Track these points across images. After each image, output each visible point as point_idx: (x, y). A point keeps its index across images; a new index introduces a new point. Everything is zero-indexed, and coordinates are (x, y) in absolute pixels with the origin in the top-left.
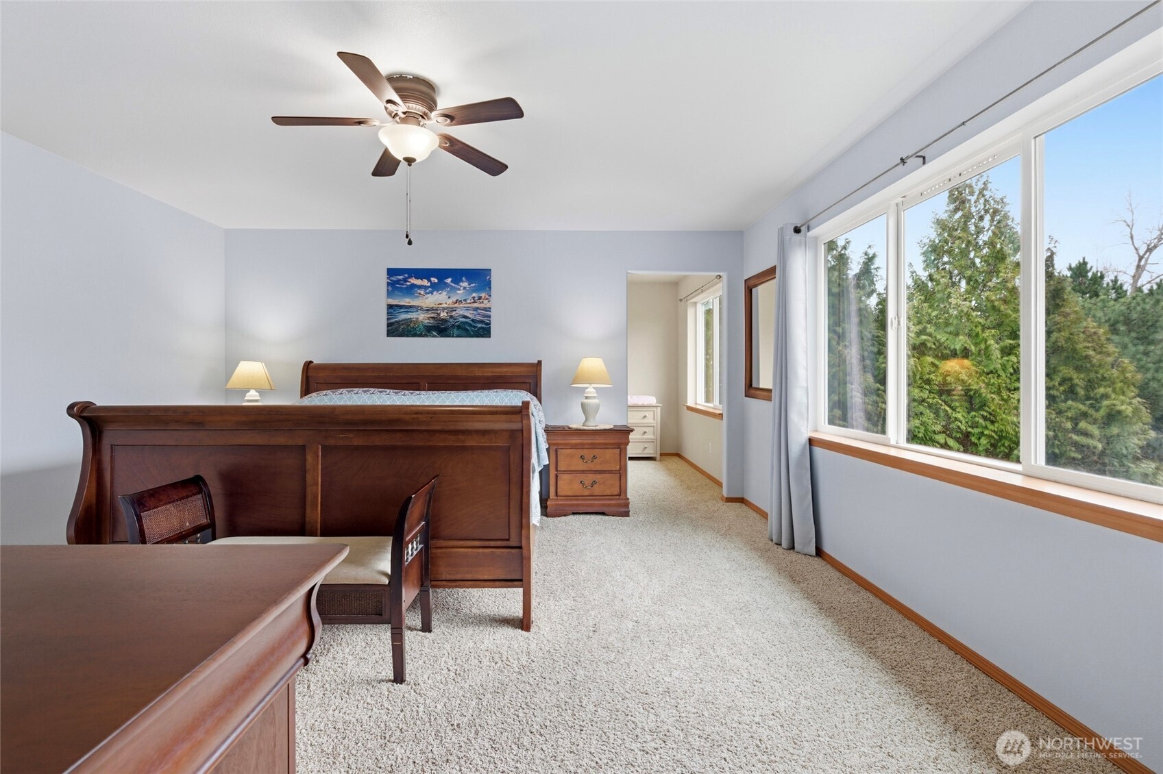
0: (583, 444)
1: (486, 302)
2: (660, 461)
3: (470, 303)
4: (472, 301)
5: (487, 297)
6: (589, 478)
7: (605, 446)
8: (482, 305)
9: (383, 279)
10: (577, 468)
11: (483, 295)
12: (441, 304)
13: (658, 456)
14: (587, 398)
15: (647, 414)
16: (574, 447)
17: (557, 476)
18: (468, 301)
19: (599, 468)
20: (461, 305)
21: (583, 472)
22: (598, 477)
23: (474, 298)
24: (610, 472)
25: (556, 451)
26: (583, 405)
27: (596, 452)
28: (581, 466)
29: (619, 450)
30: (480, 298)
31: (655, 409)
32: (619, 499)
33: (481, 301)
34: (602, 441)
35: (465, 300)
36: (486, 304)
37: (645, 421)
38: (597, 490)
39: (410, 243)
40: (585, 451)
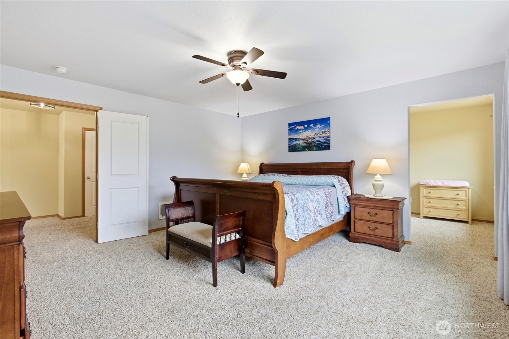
0: (370, 206)
1: (328, 133)
2: (472, 224)
3: (321, 135)
4: (322, 133)
5: (328, 131)
6: (374, 225)
7: (384, 209)
8: (326, 135)
9: (287, 128)
10: (366, 219)
11: (326, 130)
12: (309, 136)
13: (470, 221)
14: (376, 181)
15: (460, 193)
16: (364, 207)
17: (355, 221)
18: (320, 134)
19: (379, 220)
20: (317, 136)
21: (370, 221)
22: (378, 225)
23: (322, 132)
24: (387, 224)
25: (354, 208)
26: (373, 185)
27: (377, 211)
28: (368, 218)
29: (392, 212)
30: (325, 132)
31: (467, 190)
32: (393, 240)
33: (326, 133)
34: (381, 206)
35: (319, 133)
36: (328, 134)
37: (458, 197)
38: (378, 232)
39: (238, 117)
40: (371, 210)
